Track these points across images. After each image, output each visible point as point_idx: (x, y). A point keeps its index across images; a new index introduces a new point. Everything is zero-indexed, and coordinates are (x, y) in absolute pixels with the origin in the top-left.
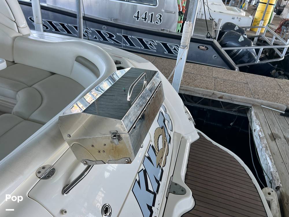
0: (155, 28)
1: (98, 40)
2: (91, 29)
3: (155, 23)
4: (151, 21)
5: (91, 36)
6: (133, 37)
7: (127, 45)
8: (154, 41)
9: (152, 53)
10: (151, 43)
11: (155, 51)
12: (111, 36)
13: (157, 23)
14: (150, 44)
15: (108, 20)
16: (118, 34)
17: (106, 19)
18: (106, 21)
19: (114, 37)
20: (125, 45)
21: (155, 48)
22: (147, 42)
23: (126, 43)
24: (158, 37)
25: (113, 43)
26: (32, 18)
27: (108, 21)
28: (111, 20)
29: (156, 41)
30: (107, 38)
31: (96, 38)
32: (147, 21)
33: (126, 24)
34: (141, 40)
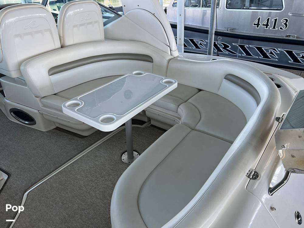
0: (279, 34)
2: (206, 41)
3: (278, 29)
4: (274, 28)
5: (205, 48)
6: (250, 46)
7: (243, 55)
8: (275, 49)
9: (272, 62)
10: (272, 51)
11: (277, 60)
12: (226, 47)
13: (281, 28)
14: (271, 53)
15: (223, 30)
16: (233, 44)
17: (222, 29)
18: (222, 31)
19: (229, 47)
20: (240, 55)
21: (277, 57)
22: (267, 50)
23: (242, 53)
24: (282, 45)
25: (227, 53)
27: (225, 31)
28: (227, 30)
29: (279, 49)
30: (221, 49)
32: (269, 28)
33: (243, 33)
34: (260, 49)
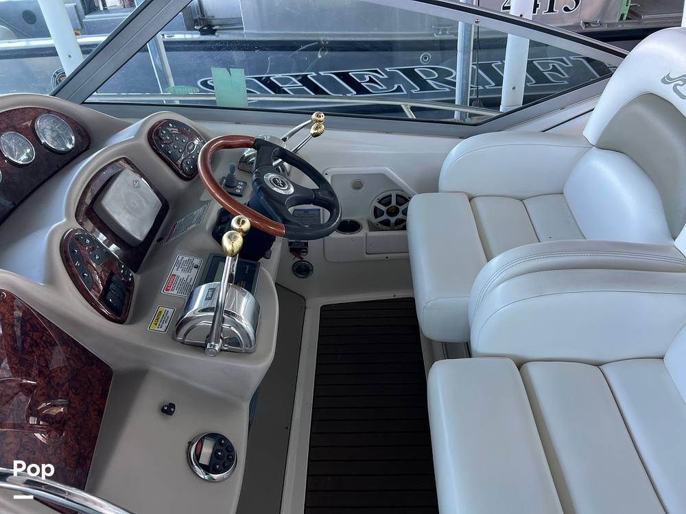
1: (405, 93)
2: (387, 69)
3: (560, 10)
4: (551, 9)
5: (385, 88)
7: (487, 87)
8: (564, 58)
10: (556, 65)
11: (566, 83)
12: (443, 75)
13: (566, 9)
14: (555, 69)
19: (451, 74)
21: (567, 76)
22: (546, 65)
26: (208, 82)
29: (572, 57)
30: (431, 82)
31: (399, 89)
32: (540, 11)
